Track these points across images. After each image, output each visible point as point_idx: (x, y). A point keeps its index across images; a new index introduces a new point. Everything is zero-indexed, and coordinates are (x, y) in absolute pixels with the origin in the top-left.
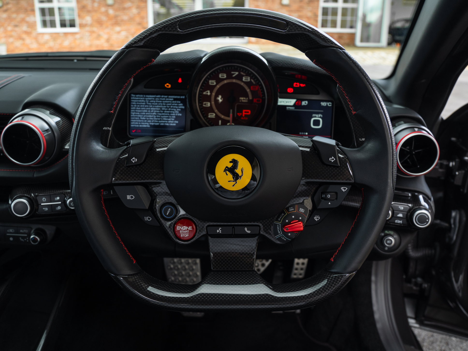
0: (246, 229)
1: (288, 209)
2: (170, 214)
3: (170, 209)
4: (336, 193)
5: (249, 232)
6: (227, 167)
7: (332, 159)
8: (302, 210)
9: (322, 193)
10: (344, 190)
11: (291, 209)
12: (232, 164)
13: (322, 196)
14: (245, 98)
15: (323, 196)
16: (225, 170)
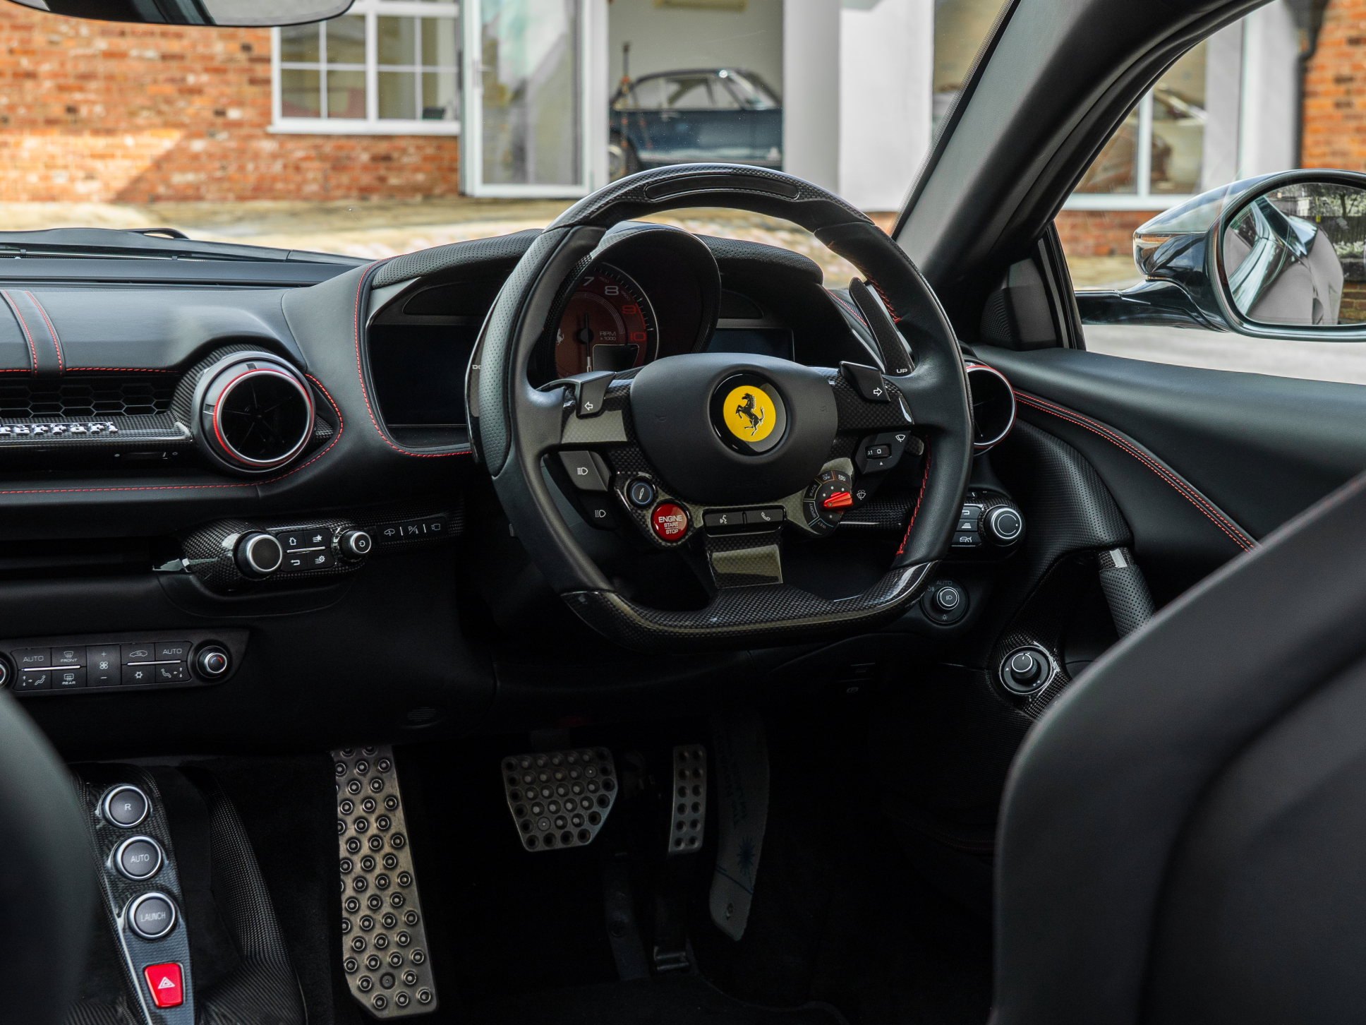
0: (763, 515)
1: (821, 478)
2: (645, 498)
3: (643, 490)
4: (889, 445)
5: (768, 519)
6: (739, 406)
7: (877, 392)
8: (842, 478)
9: (868, 449)
10: (900, 440)
11: (826, 477)
12: (746, 401)
13: (867, 453)
14: (610, 333)
15: (870, 453)
16: (738, 411)
